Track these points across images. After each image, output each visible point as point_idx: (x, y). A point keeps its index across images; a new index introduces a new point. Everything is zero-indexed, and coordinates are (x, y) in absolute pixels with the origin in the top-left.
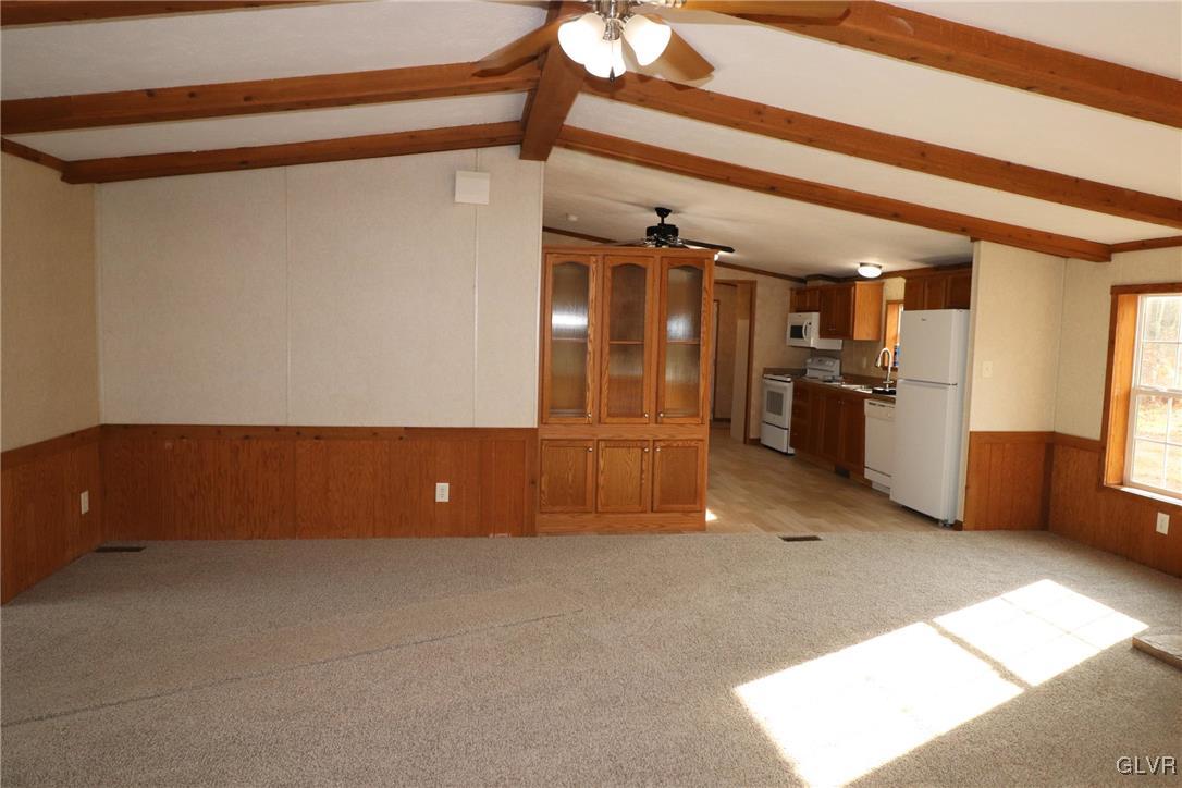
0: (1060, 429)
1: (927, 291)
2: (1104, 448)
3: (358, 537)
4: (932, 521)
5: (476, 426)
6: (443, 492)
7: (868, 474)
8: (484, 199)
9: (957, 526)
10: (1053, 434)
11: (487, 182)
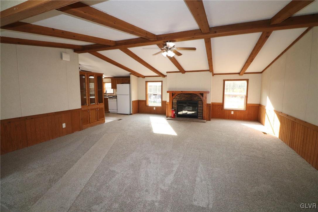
0: (139, 99)
1: (116, 81)
2: (146, 101)
3: (45, 141)
4: (128, 114)
5: (70, 109)
6: (64, 125)
7: (109, 110)
8: (69, 60)
9: (131, 114)
10: (138, 100)
11: (69, 56)
